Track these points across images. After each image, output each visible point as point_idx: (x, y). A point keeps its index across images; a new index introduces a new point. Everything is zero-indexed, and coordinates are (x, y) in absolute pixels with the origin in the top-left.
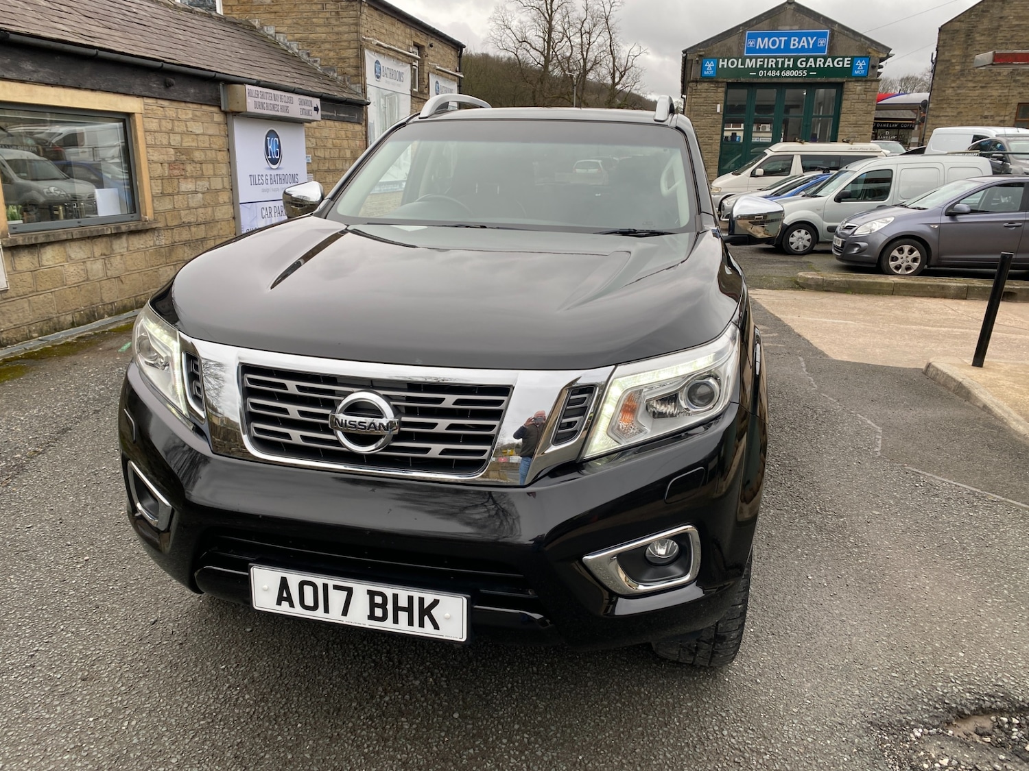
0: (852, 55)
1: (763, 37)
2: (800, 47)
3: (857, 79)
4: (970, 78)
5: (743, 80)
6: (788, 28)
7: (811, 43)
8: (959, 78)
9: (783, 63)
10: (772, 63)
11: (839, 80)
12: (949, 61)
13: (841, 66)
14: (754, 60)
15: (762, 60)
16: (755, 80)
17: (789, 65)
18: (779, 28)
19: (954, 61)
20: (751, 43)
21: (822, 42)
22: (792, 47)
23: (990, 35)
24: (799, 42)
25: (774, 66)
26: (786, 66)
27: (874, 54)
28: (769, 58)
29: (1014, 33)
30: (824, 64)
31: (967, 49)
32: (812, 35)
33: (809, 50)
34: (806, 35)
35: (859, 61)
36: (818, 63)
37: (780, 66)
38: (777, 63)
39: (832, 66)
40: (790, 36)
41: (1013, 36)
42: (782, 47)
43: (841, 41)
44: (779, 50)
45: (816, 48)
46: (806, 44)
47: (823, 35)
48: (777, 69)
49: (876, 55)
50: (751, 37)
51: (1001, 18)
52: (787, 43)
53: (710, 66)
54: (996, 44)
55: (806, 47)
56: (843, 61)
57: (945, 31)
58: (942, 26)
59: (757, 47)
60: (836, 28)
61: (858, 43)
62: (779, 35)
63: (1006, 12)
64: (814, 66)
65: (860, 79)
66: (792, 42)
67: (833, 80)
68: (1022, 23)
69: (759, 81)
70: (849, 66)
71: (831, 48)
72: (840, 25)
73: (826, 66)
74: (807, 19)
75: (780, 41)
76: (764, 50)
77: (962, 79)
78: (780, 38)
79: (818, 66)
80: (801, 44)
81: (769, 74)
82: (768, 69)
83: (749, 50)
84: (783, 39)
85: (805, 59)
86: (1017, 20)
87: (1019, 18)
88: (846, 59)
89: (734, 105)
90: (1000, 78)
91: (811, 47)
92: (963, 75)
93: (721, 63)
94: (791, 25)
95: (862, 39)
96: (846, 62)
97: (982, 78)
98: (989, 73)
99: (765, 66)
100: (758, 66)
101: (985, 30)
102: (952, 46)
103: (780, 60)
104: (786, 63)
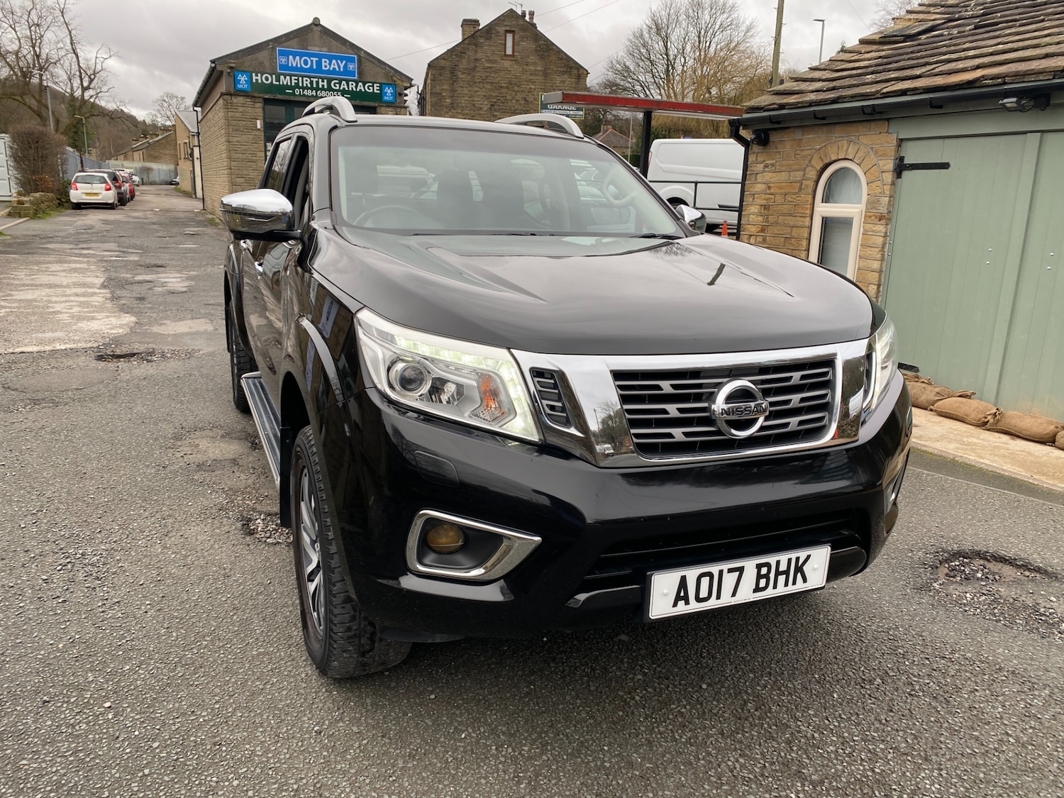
0: (380, 81)
1: (295, 55)
2: (331, 69)
3: (388, 105)
4: (460, 111)
5: (280, 97)
6: (317, 49)
7: (342, 66)
8: (450, 110)
9: (317, 82)
10: (307, 82)
11: (372, 104)
12: (440, 94)
13: (371, 91)
14: (288, 78)
15: (296, 78)
16: (292, 98)
17: (323, 86)
18: (309, 48)
19: (444, 94)
20: (284, 60)
21: (351, 66)
22: (323, 68)
23: (469, 74)
24: (330, 64)
25: (309, 86)
26: (320, 87)
27: (398, 82)
28: (303, 77)
29: (488, 74)
30: (356, 87)
31: (453, 84)
32: (342, 59)
33: (339, 73)
34: (336, 58)
35: (387, 88)
36: (350, 86)
37: (315, 86)
38: (311, 83)
39: (363, 90)
40: (320, 57)
41: (487, 77)
42: (315, 67)
43: (368, 67)
44: (311, 70)
45: (346, 72)
46: (336, 67)
47: (352, 60)
48: (312, 89)
49: (401, 84)
50: (282, 53)
51: (476, 60)
52: (319, 63)
53: (243, 79)
54: (475, 83)
55: (337, 69)
56: (373, 86)
57: (433, 67)
58: (431, 62)
59: (290, 65)
60: (362, 54)
61: (383, 71)
62: (310, 55)
63: (479, 55)
64: (347, 89)
65: (390, 105)
66: (323, 64)
67: (366, 103)
68: (492, 66)
69: (296, 99)
70: (379, 92)
71: (360, 73)
72: (365, 52)
73: (358, 90)
74: (335, 42)
75: (312, 61)
76: (296, 69)
77: (453, 111)
78: (311, 58)
79: (350, 89)
80: (332, 66)
81: (305, 92)
82: (304, 88)
83: (282, 67)
84: (314, 59)
85: (337, 81)
86: (488, 63)
87: (489, 61)
88: (375, 85)
89: (272, 123)
90: (482, 112)
91: (342, 70)
92: (453, 107)
93: (254, 78)
94: (320, 47)
95: (387, 68)
96: (375, 88)
97: (468, 112)
98: (473, 107)
99: (301, 85)
100: (293, 84)
101: (465, 69)
102: (440, 80)
103: (315, 80)
104: (321, 83)
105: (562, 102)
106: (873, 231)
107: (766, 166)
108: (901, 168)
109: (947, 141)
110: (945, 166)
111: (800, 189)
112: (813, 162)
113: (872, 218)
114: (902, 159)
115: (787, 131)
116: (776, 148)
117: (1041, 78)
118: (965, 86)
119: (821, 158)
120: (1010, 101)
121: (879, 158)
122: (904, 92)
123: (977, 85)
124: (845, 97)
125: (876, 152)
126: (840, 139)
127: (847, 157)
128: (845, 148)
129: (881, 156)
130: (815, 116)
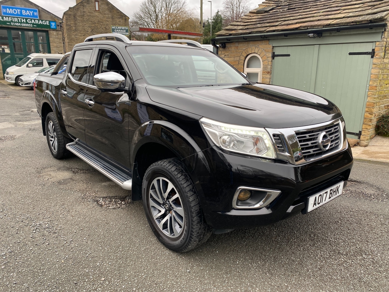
0: (49, 20)
1: (9, 8)
2: (27, 14)
3: (53, 30)
4: (79, 32)
5: (4, 26)
6: (19, 6)
7: (31, 13)
8: (75, 32)
9: (21, 20)
10: (16, 20)
11: (46, 29)
12: (70, 25)
13: (45, 24)
14: (7, 18)
15: (11, 18)
16: (10, 26)
17: (24, 21)
18: (16, 5)
19: (72, 25)
20: (5, 10)
21: (35, 14)
22: (23, 14)
23: (81, 18)
24: (26, 13)
25: (17, 21)
26: (22, 22)
27: (57, 20)
28: (14, 18)
29: (89, 18)
30: (39, 22)
31: (75, 21)
32: (31, 10)
33: (30, 16)
34: (29, 10)
35: (52, 23)
36: (36, 22)
37: (20, 21)
38: (18, 20)
39: (42, 24)
40: (21, 9)
41: (89, 19)
42: (19, 13)
43: (43, 14)
44: (17, 15)
45: (33, 16)
46: (29, 13)
47: (36, 11)
48: (19, 23)
49: (58, 21)
50: (4, 8)
51: (84, 12)
52: (21, 12)
54: (84, 21)
55: (29, 15)
56: (46, 22)
57: (66, 14)
58: (65, 12)
59: (8, 12)
60: (40, 9)
61: (50, 16)
62: (16, 8)
63: (85, 10)
64: (34, 23)
65: (54, 30)
66: (23, 12)
67: (44, 29)
68: (91, 14)
69: (12, 27)
70: (49, 24)
71: (40, 16)
72: (41, 7)
73: (39, 23)
74: (27, 3)
75: (18, 11)
76: (11, 14)
77: (76, 32)
78: (17, 10)
79: (36, 23)
80: (27, 13)
81: (16, 24)
82: (15, 22)
83: (4, 13)
84: (19, 10)
85: (30, 20)
86: (89, 13)
87: (89, 12)
88: (47, 21)
89: (2, 37)
90: (88, 33)
91: (31, 15)
92: (76, 31)
94: (20, 5)
95: (51, 15)
96: (47, 23)
97: (83, 32)
98: (84, 31)
99: (13, 21)
100: (10, 20)
101: (79, 15)
102: (70, 20)
103: (20, 19)
104: (22, 20)
105: (139, 31)
106: (266, 77)
107: (225, 55)
108: (274, 56)
109: (289, 47)
110: (288, 55)
111: (239, 63)
112: (243, 54)
113: (265, 73)
114: (274, 53)
115: (232, 43)
116: (229, 49)
117: (319, 27)
118: (295, 29)
119: (245, 52)
120: (311, 35)
121: (266, 53)
122: (274, 31)
123: (299, 29)
124: (253, 32)
125: (265, 51)
126: (252, 46)
127: (255, 52)
128: (254, 49)
129: (267, 52)
130: (244, 38)
